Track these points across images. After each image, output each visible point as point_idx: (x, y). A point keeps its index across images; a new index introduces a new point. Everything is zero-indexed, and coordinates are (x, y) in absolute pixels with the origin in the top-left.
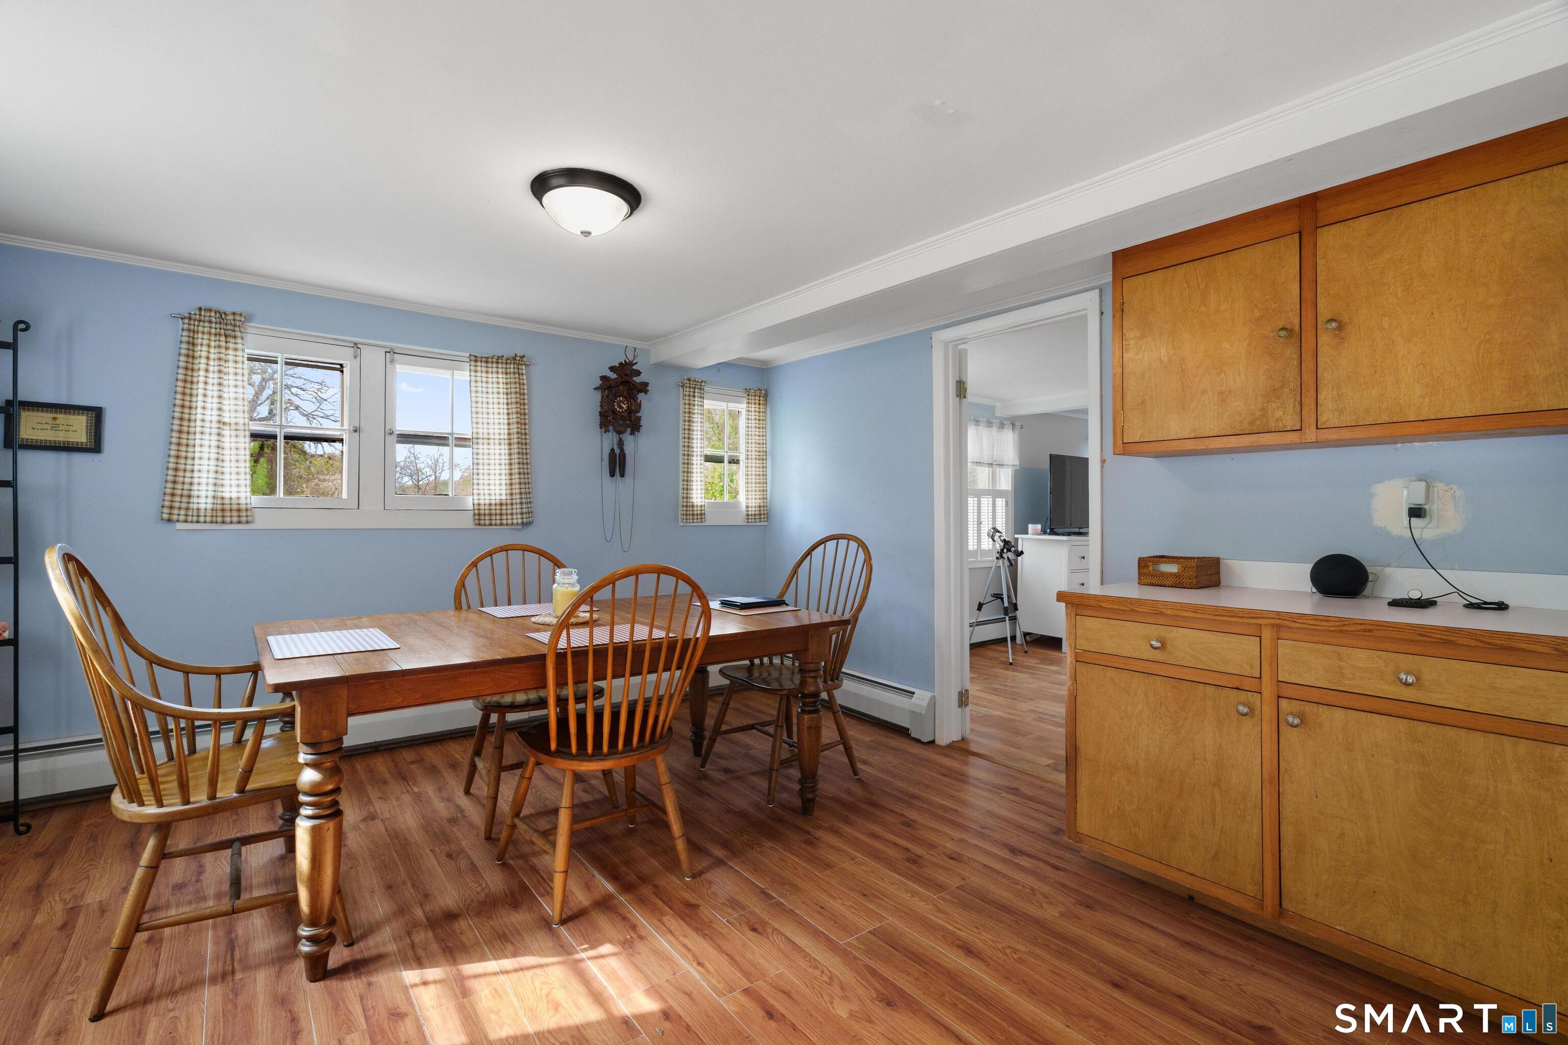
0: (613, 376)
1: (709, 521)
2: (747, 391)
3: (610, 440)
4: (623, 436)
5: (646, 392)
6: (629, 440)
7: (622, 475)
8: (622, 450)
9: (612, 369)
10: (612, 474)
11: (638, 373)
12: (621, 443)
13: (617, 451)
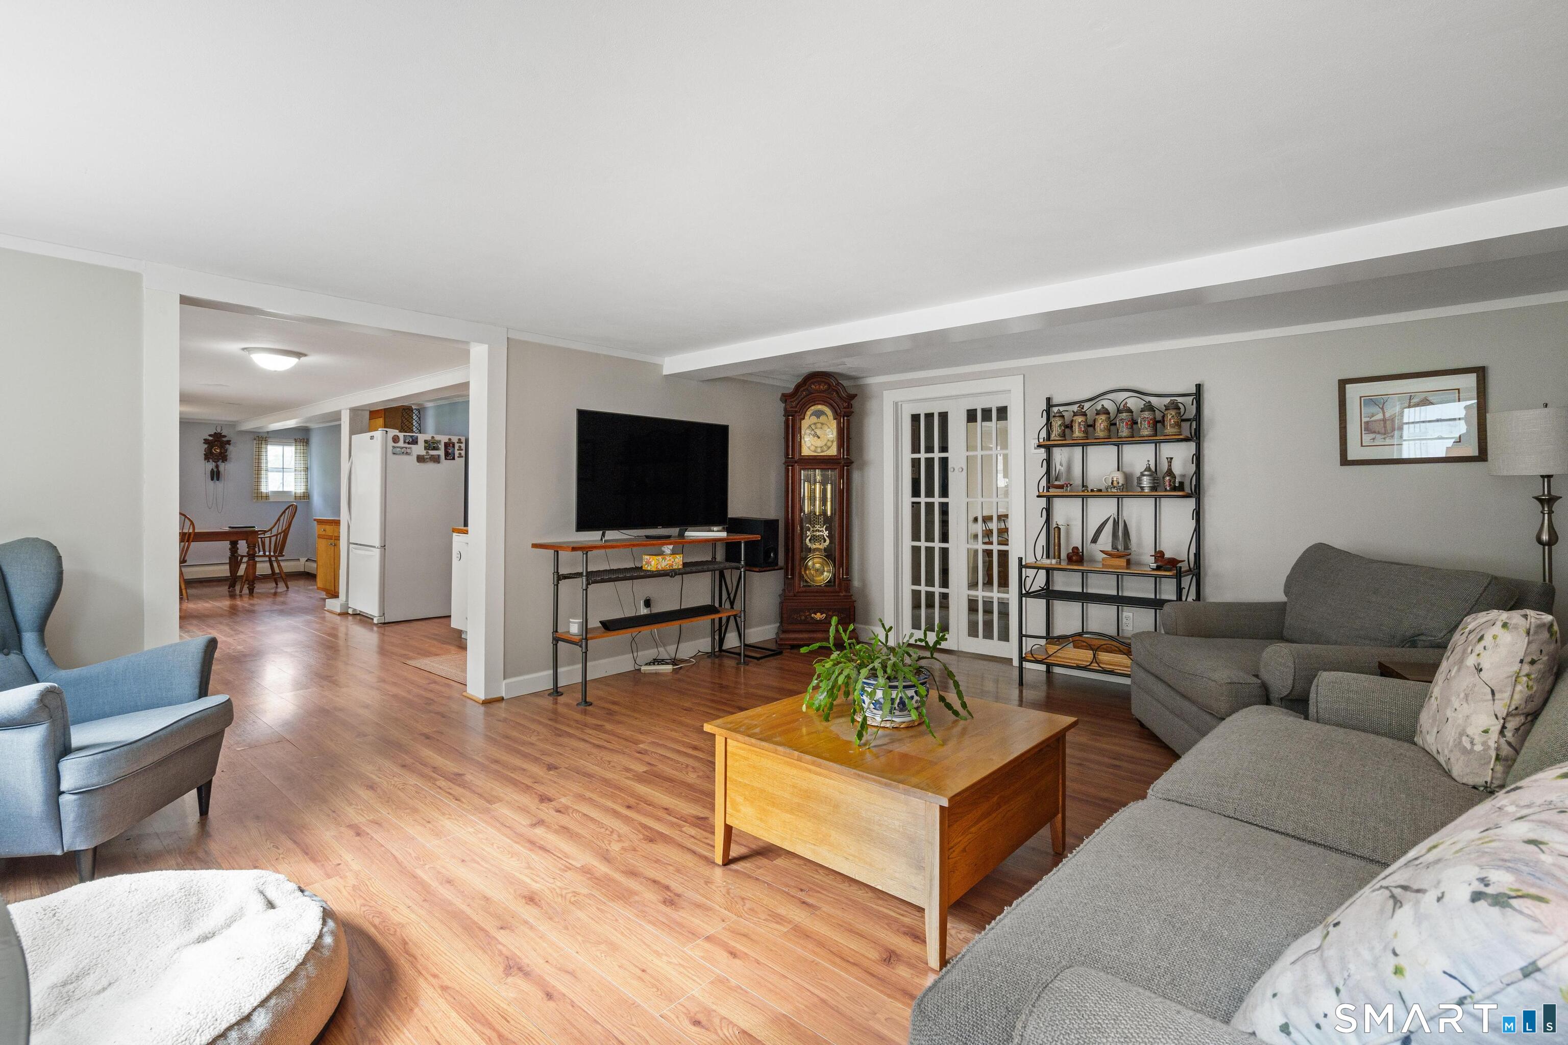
0: (211, 438)
1: (271, 500)
2: (296, 440)
3: (211, 465)
4: (219, 463)
5: (229, 444)
6: (222, 466)
7: (218, 479)
8: (218, 470)
9: (210, 435)
10: (212, 479)
11: (225, 436)
12: (217, 467)
13: (215, 470)
